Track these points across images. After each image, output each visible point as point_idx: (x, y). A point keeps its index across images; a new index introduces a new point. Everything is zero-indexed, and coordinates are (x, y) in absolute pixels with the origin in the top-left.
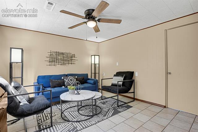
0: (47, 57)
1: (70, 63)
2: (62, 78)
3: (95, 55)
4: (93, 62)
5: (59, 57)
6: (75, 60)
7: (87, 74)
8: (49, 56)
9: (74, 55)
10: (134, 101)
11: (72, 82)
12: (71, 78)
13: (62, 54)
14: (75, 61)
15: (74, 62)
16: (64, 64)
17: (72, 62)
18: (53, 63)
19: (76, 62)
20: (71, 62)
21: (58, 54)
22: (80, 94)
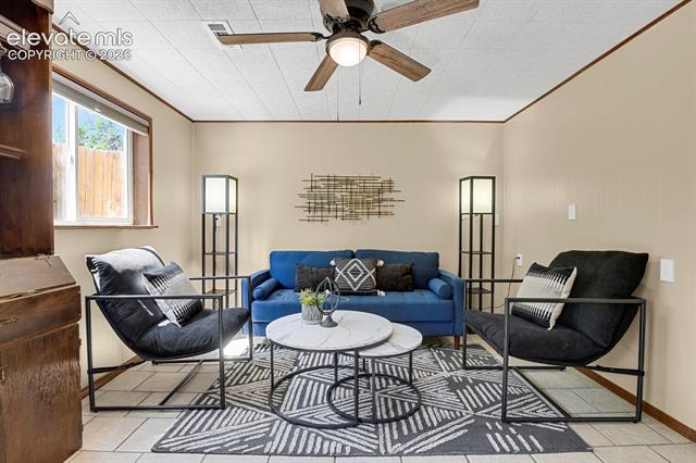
0: (302, 196)
1: (373, 214)
2: (333, 263)
3: (472, 178)
4: (466, 209)
5: (338, 195)
6: (392, 200)
7: (437, 255)
8: (305, 192)
9: (390, 182)
10: (636, 420)
11: (355, 280)
12: (358, 263)
13: (348, 181)
14: (392, 203)
15: (389, 209)
16: (354, 216)
17: (382, 209)
18: (319, 214)
19: (397, 208)
20: (377, 210)
21: (333, 182)
22: (336, 325)
